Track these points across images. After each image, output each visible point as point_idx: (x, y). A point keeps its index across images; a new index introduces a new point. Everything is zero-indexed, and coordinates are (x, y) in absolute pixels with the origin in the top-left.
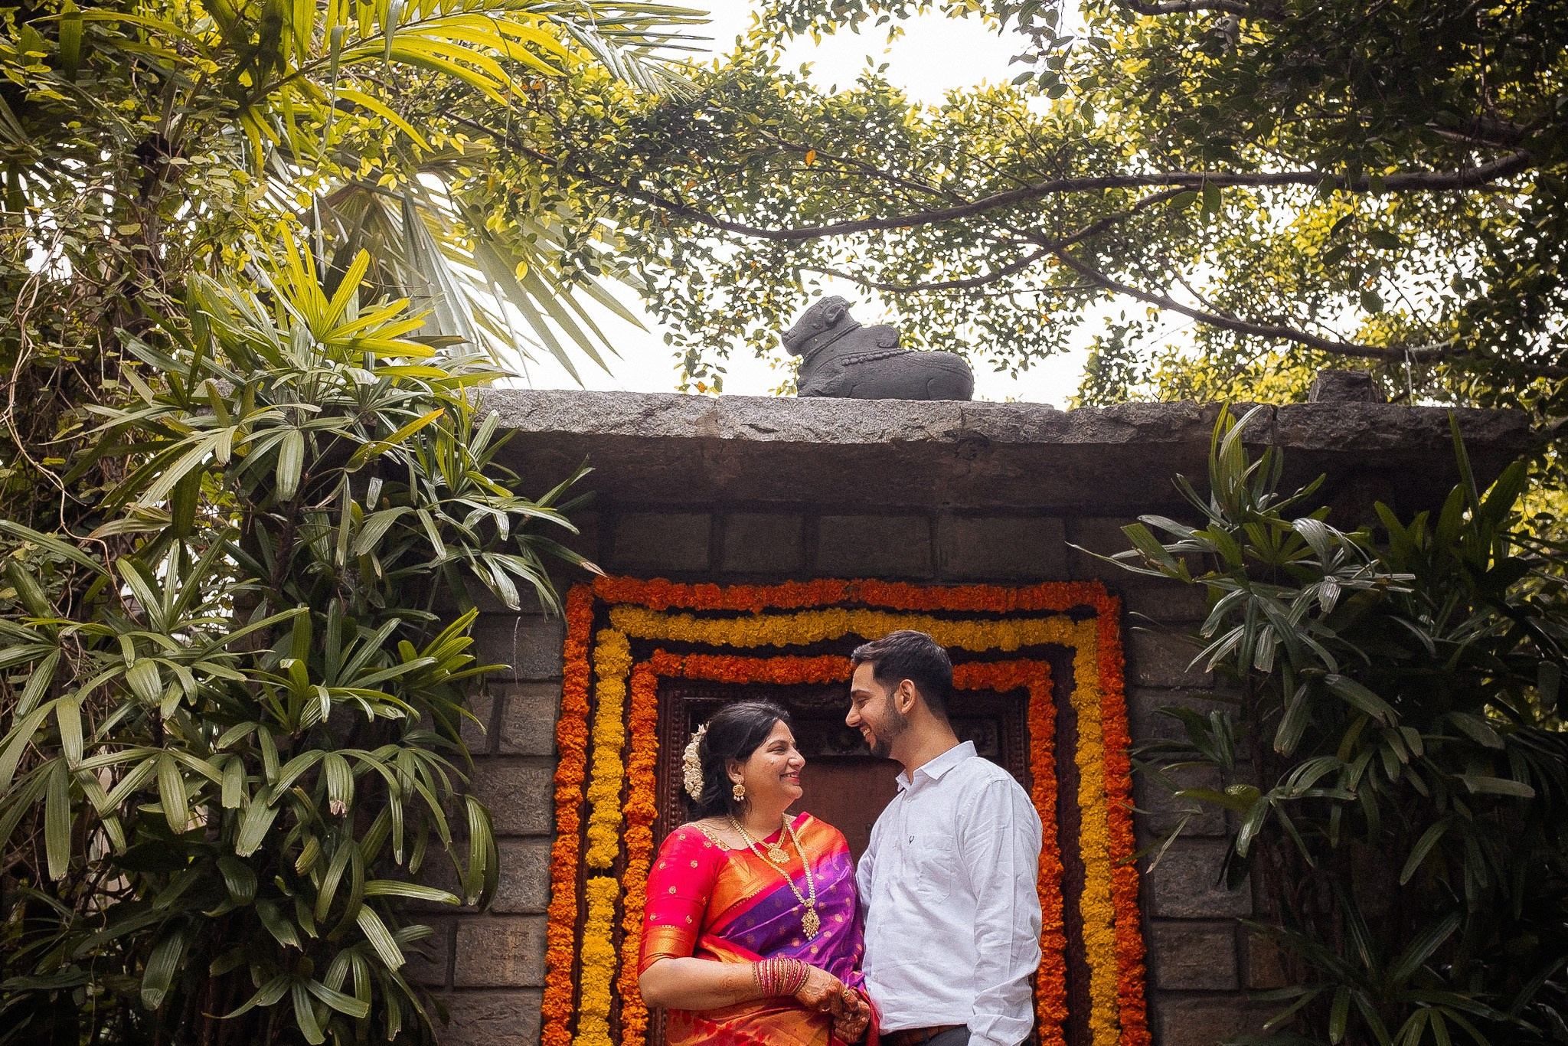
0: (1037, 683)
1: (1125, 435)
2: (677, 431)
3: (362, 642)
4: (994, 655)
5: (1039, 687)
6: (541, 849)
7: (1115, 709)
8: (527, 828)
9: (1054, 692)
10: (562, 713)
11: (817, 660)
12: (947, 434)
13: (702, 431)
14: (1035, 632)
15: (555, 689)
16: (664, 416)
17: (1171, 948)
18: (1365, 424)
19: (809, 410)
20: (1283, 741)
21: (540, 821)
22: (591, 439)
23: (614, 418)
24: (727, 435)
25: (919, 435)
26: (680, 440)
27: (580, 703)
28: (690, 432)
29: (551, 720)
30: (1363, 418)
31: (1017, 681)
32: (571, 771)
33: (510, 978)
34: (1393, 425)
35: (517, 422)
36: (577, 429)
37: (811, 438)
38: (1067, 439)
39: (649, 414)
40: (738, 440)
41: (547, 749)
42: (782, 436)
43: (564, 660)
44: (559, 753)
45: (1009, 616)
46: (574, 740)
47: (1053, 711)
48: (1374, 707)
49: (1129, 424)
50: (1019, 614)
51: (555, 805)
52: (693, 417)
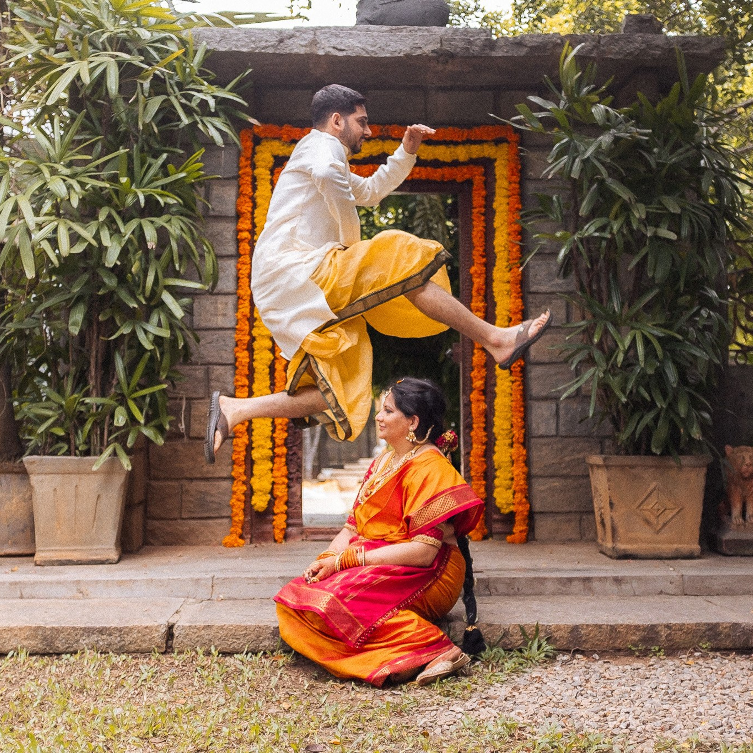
0: (477, 177)
1: (523, 52)
2: (296, 51)
3: (150, 166)
4: (455, 163)
5: (478, 180)
6: (232, 263)
7: (514, 191)
8: (225, 252)
9: (485, 183)
10: (239, 195)
11: (367, 166)
12: (433, 51)
13: (307, 50)
14: (476, 151)
15: (235, 182)
16: (289, 42)
17: (536, 307)
18: (644, 46)
19: (363, 39)
20: (584, 210)
21: (231, 249)
22: (251, 55)
23: (263, 44)
24: (321, 53)
25: (419, 52)
26: (297, 54)
27: (248, 190)
28: (302, 51)
29: (233, 198)
30: (643, 43)
31: (467, 176)
32: (245, 224)
33: (220, 324)
34: (657, 46)
35: (213, 46)
36: (245, 50)
37: (364, 54)
38: (494, 54)
39: (281, 41)
40: (327, 56)
41: (232, 212)
42: (349, 53)
43: (239, 168)
44: (238, 215)
45: (464, 143)
46: (246, 208)
47: (484, 193)
48: (625, 194)
49: (526, 46)
50: (469, 142)
51: (238, 242)
52: (303, 43)
